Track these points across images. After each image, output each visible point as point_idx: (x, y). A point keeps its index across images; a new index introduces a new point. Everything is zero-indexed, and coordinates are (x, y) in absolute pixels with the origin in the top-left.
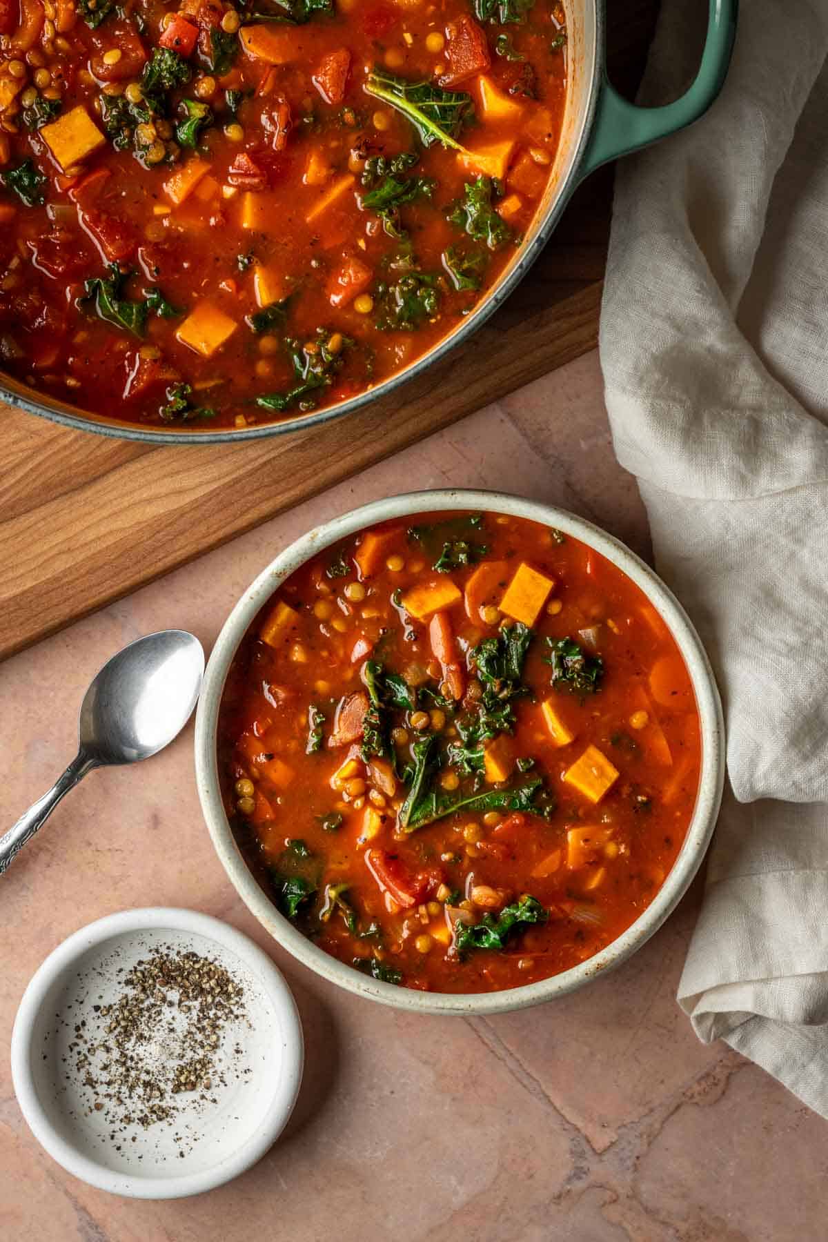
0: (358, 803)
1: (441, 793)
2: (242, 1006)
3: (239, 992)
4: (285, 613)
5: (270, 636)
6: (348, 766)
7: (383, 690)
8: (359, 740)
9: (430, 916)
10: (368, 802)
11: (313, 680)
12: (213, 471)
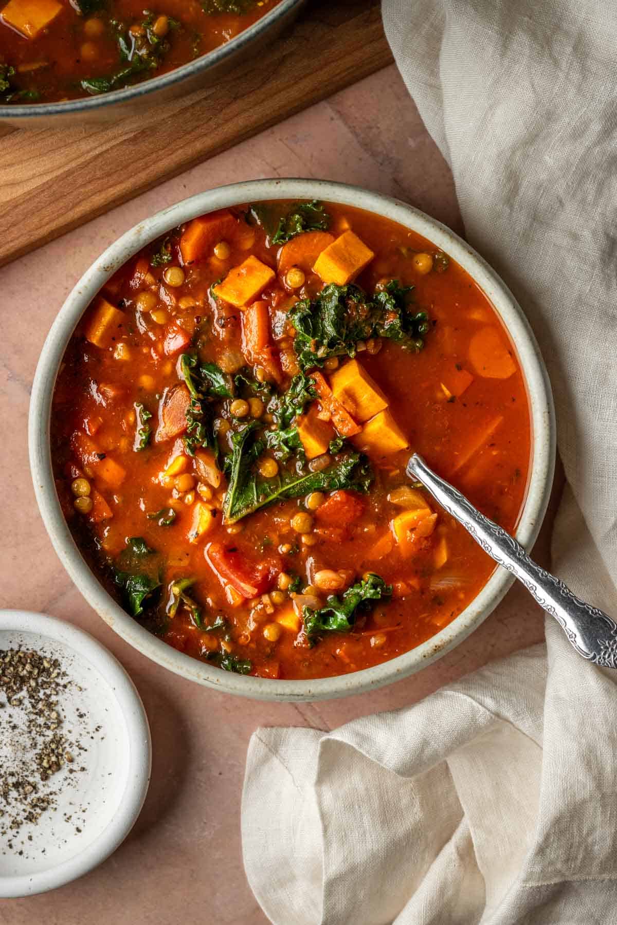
0: (190, 498)
1: (260, 480)
2: (64, 674)
3: (56, 664)
4: (109, 313)
5: (96, 336)
6: (176, 460)
7: (198, 380)
8: (184, 434)
9: (274, 605)
10: (198, 497)
11: (137, 376)
12: (46, 163)
